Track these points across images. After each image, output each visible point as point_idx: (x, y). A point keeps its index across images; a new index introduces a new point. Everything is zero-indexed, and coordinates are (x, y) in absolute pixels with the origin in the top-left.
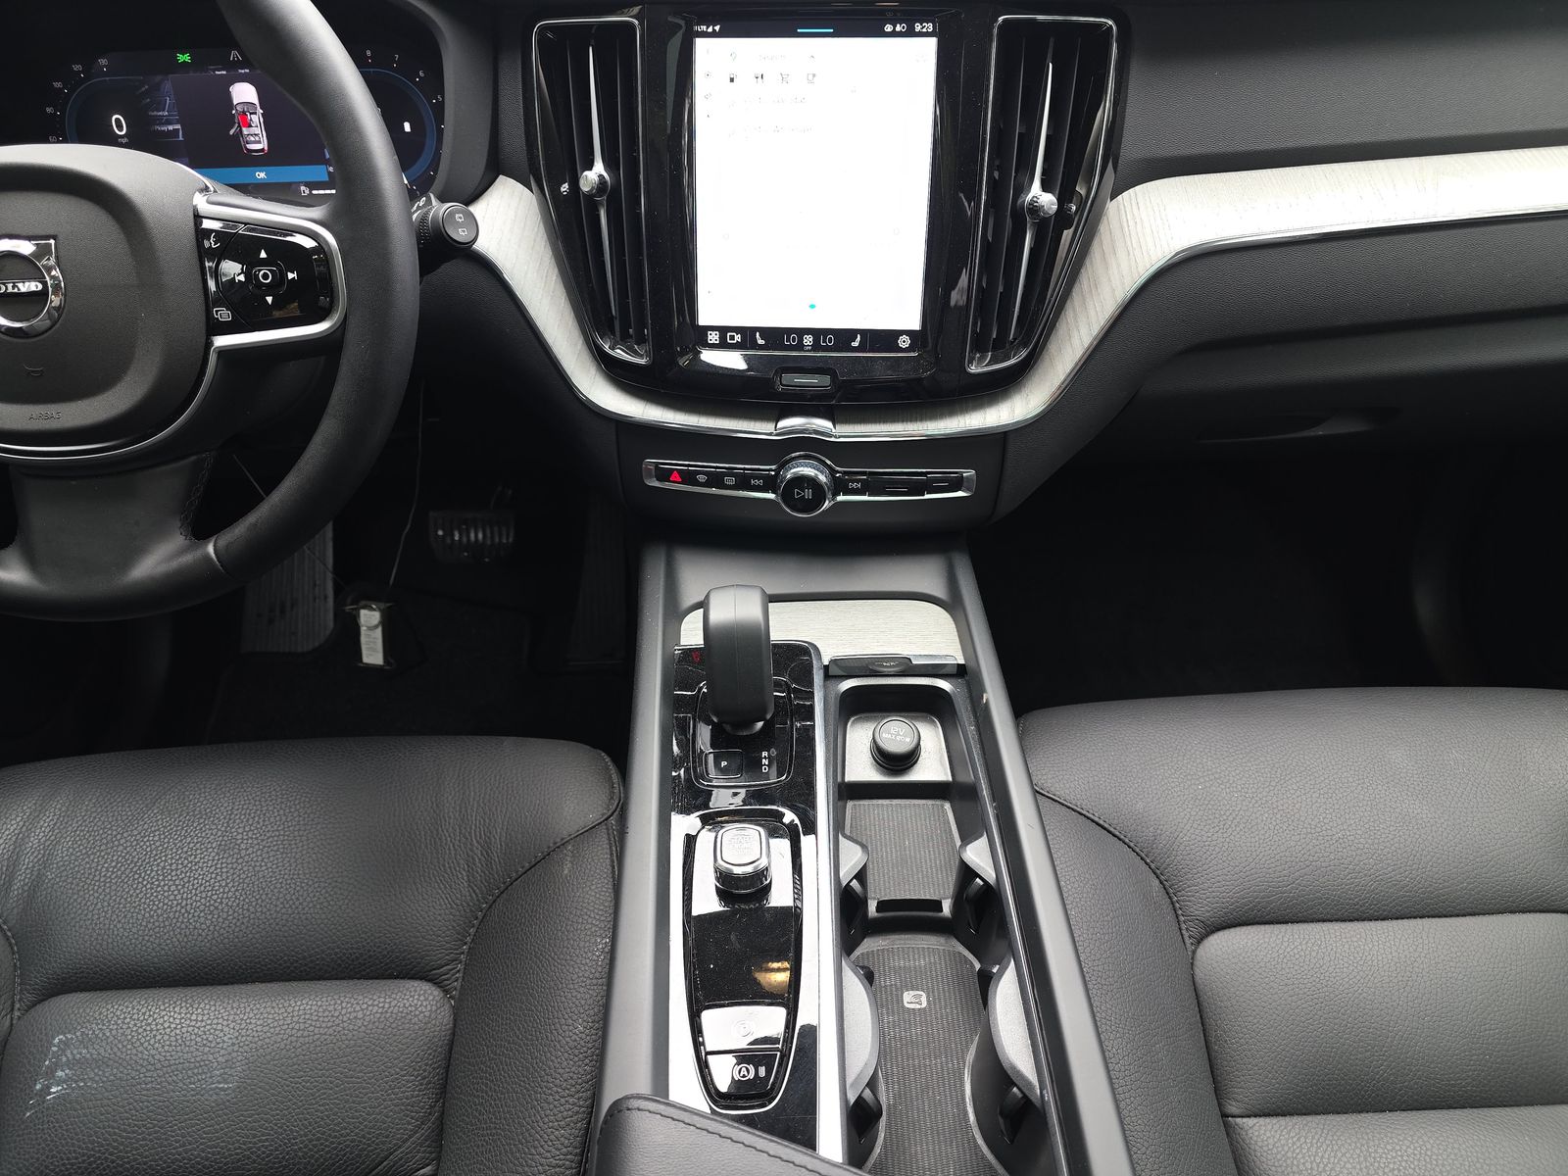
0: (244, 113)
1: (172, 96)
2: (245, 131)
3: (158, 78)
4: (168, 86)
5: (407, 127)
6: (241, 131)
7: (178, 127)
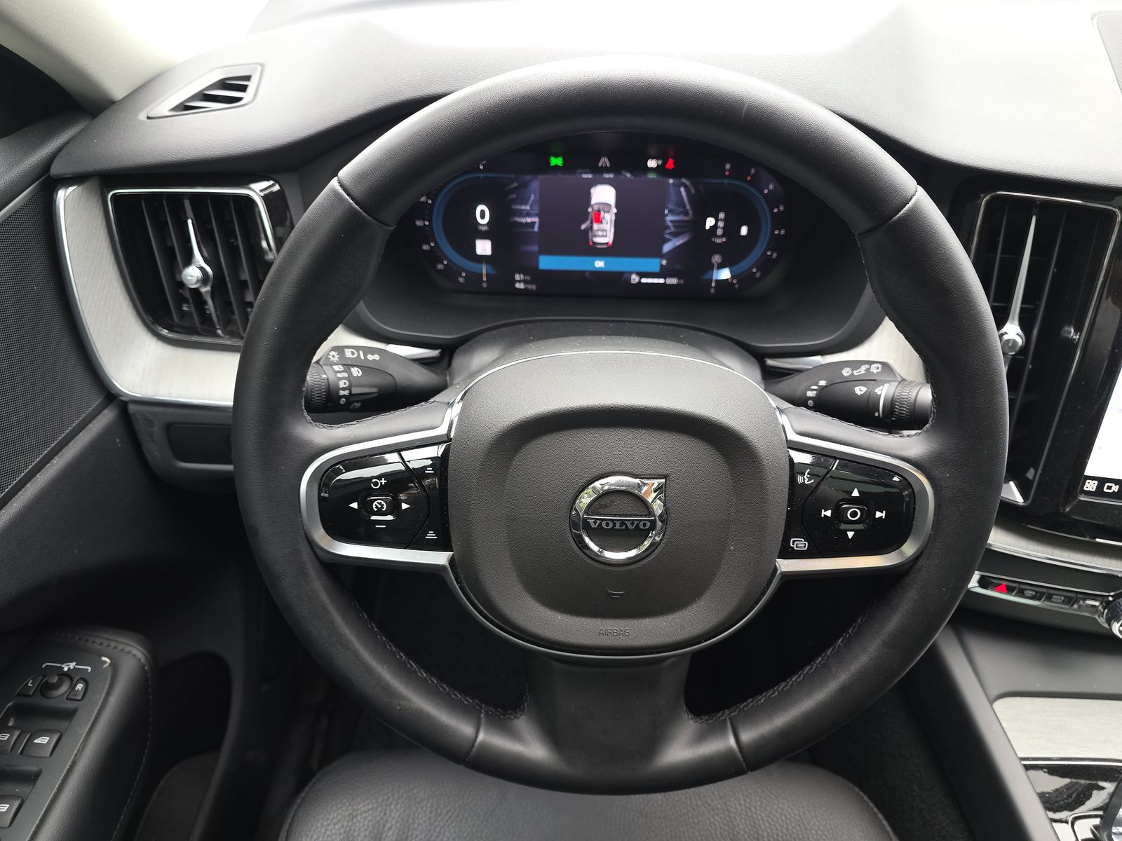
0: (599, 211)
1: (537, 195)
2: (596, 226)
3: (528, 177)
4: (535, 185)
5: (744, 231)
6: (592, 227)
7: (536, 219)
